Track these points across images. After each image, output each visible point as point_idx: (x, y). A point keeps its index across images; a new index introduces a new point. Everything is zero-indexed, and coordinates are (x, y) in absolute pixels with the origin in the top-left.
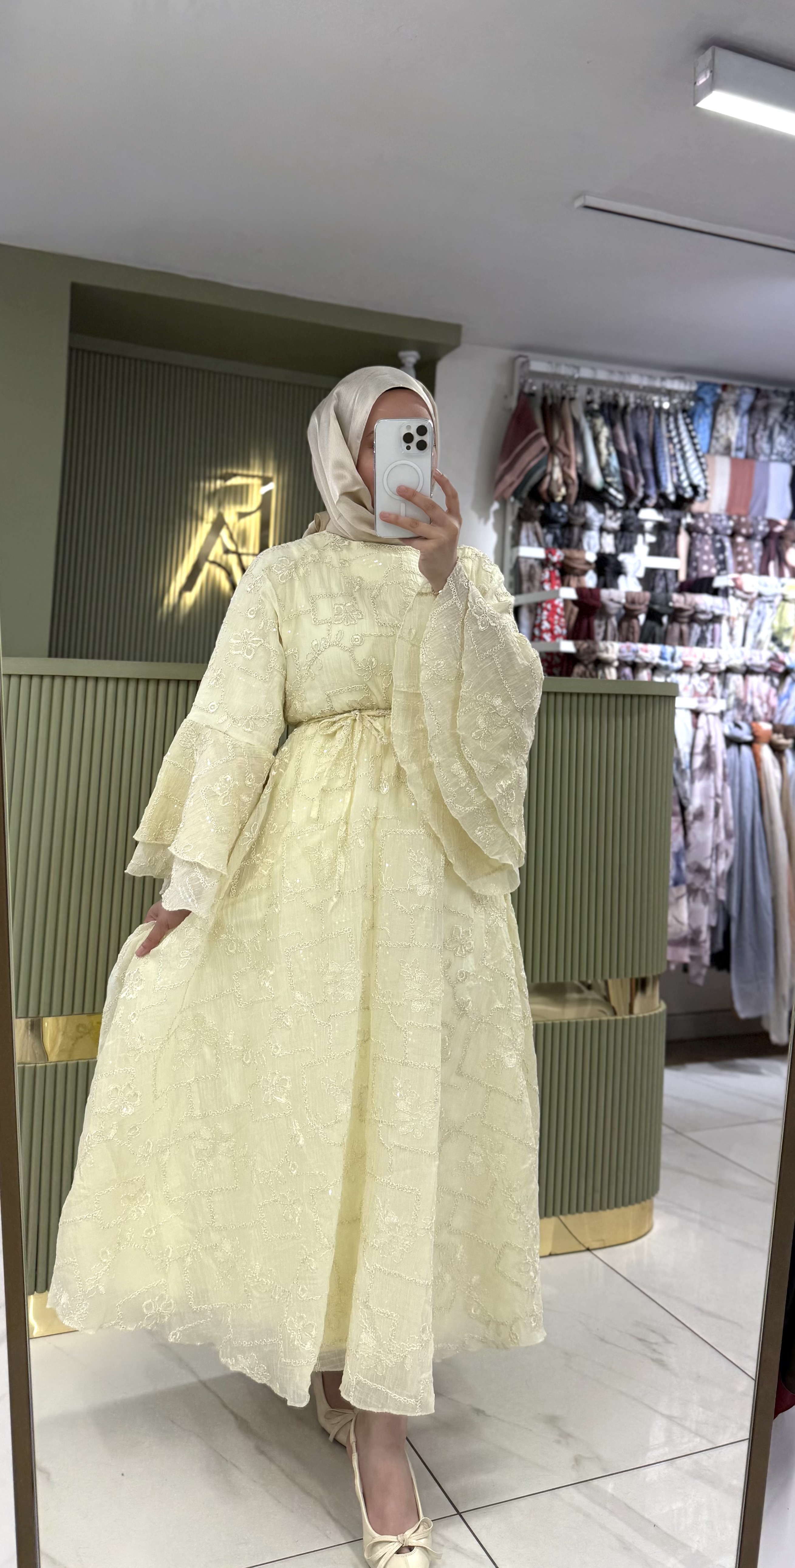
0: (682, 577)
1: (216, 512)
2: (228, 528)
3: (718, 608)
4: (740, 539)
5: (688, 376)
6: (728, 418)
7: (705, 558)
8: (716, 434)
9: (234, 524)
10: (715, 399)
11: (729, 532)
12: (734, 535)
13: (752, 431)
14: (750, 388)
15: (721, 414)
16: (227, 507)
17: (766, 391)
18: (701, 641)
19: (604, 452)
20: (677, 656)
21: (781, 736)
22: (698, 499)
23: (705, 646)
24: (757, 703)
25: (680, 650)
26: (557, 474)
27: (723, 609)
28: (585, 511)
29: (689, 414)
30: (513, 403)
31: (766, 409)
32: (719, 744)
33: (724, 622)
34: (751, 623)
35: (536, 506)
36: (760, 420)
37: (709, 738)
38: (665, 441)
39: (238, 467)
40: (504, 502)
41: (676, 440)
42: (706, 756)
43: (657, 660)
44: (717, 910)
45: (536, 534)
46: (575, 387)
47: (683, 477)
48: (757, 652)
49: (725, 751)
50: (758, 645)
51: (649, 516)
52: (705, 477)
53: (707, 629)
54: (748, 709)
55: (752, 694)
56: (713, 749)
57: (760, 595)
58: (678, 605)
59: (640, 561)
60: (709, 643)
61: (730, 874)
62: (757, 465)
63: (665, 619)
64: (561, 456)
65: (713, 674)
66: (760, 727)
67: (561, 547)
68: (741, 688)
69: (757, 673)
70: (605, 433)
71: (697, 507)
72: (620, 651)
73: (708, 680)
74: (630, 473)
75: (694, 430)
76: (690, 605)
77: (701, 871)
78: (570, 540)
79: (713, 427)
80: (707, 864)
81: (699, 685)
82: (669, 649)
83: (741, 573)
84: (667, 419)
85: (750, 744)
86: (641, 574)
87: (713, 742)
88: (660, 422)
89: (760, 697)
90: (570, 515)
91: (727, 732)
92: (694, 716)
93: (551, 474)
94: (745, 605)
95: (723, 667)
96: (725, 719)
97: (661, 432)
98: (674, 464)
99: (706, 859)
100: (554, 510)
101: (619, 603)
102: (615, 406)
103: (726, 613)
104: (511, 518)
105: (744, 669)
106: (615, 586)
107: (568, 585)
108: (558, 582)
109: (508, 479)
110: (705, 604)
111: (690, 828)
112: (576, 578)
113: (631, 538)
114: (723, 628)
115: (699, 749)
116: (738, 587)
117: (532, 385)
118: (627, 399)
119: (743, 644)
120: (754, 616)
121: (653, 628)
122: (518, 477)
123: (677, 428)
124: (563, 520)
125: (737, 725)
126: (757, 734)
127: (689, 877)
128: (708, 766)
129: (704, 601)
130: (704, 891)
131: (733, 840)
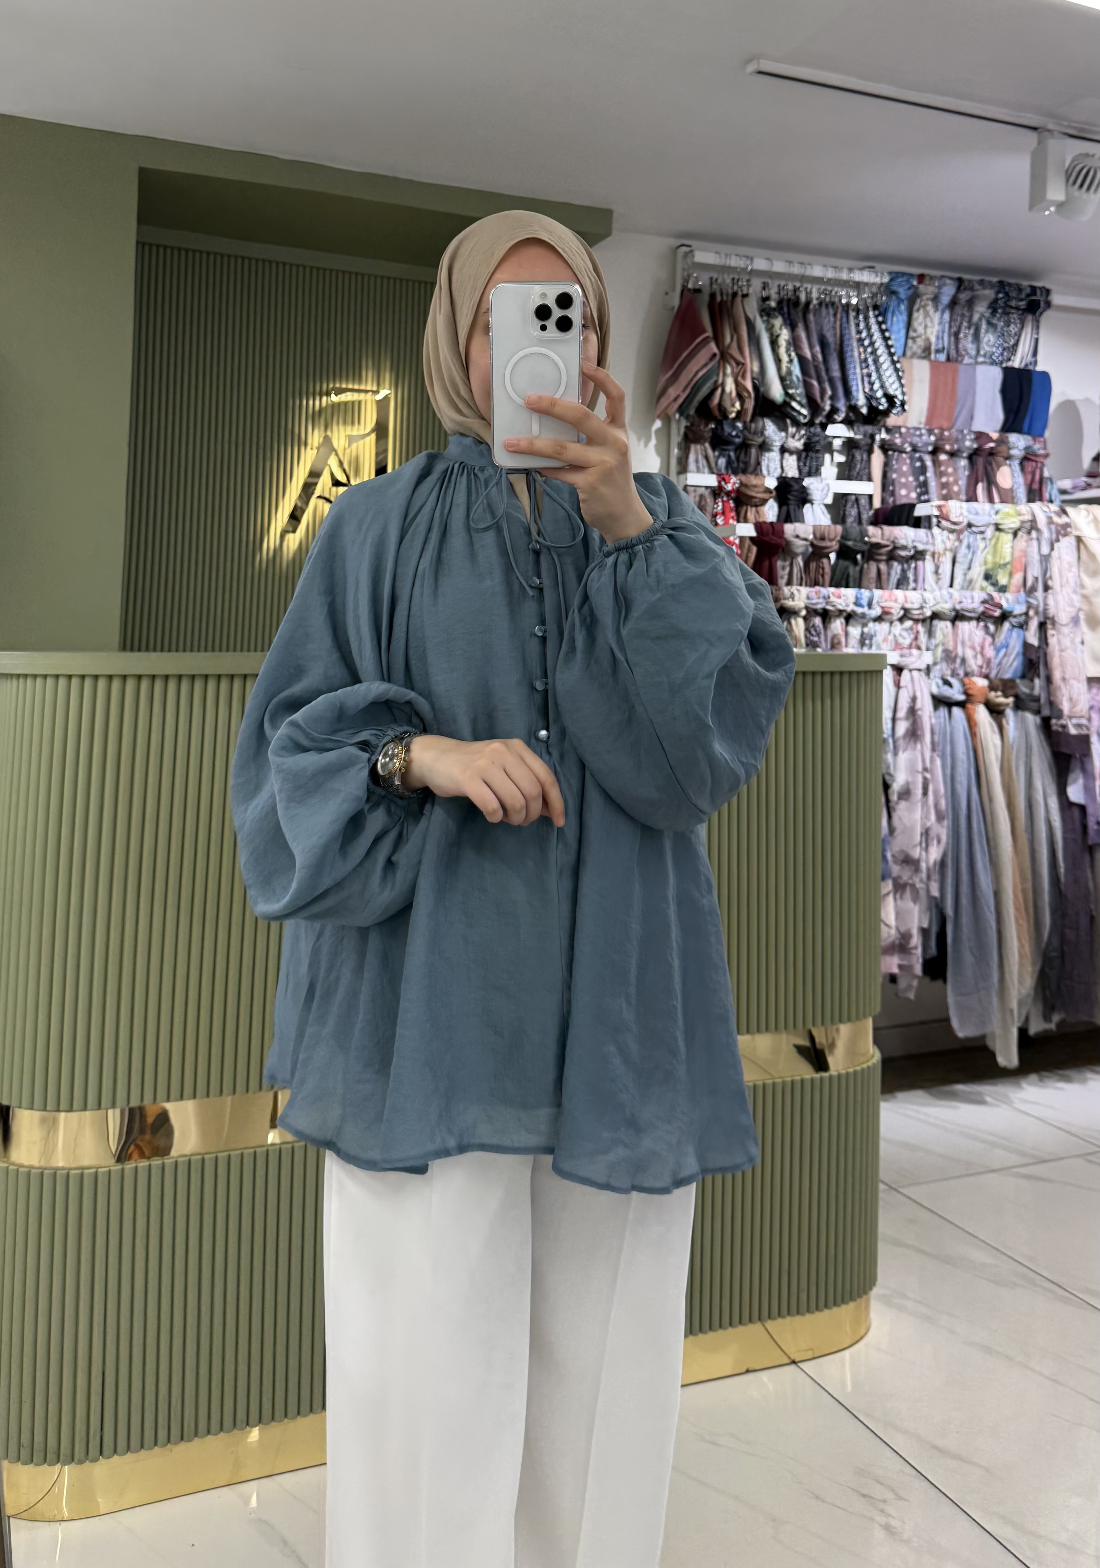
0: (877, 504)
1: (323, 435)
2: (337, 454)
3: (920, 542)
4: (943, 457)
5: (879, 266)
6: (927, 315)
7: (903, 480)
8: (912, 334)
9: (345, 449)
10: (912, 291)
11: (930, 448)
12: (935, 452)
13: (954, 329)
14: (951, 278)
15: (918, 310)
16: (335, 428)
17: (970, 281)
18: (901, 583)
19: (785, 358)
20: (874, 602)
21: (999, 693)
22: (894, 411)
23: (907, 589)
24: (969, 654)
25: (877, 593)
26: (730, 386)
27: (927, 543)
28: (764, 428)
29: (881, 311)
30: (676, 301)
31: (970, 303)
32: (925, 706)
33: (928, 557)
34: (959, 559)
35: (707, 425)
36: (963, 315)
37: (914, 699)
38: (855, 344)
39: (347, 382)
40: (667, 420)
41: (866, 343)
42: (911, 720)
43: (851, 608)
44: (930, 909)
45: (707, 458)
46: (748, 281)
47: (876, 386)
48: (968, 593)
49: (932, 714)
50: (969, 585)
51: (838, 431)
52: (902, 386)
53: (909, 568)
54: (958, 661)
55: (963, 643)
56: (919, 713)
57: (970, 525)
58: (874, 540)
59: (828, 485)
60: (912, 585)
61: (942, 864)
62: (961, 368)
63: (859, 557)
64: (734, 364)
65: (916, 621)
66: (974, 684)
67: (735, 473)
68: (950, 637)
69: (970, 619)
70: (785, 335)
71: (892, 420)
72: (808, 598)
73: (911, 629)
74: (815, 383)
75: (887, 330)
76: (888, 540)
77: (908, 861)
78: (747, 464)
79: (909, 325)
80: (916, 853)
81: (900, 635)
82: (865, 593)
83: (946, 498)
84: (857, 317)
85: (961, 704)
86: (829, 500)
87: (919, 705)
88: (848, 322)
89: (973, 648)
90: (746, 433)
91: (935, 691)
92: (895, 673)
93: (723, 385)
94: (952, 537)
95: (928, 613)
96: (932, 675)
97: (850, 334)
98: (865, 371)
99: (915, 846)
100: (727, 429)
101: (806, 540)
102: (797, 302)
103: (930, 548)
104: (676, 438)
105: (953, 613)
106: (801, 519)
107: (746, 521)
108: (733, 514)
109: (672, 392)
110: (906, 538)
111: (894, 810)
112: (754, 509)
113: (817, 458)
114: (928, 566)
115: (902, 713)
116: (943, 516)
117: (697, 279)
118: (809, 294)
119: (951, 586)
120: (963, 550)
121: (847, 568)
122: (684, 390)
123: (868, 328)
124: (737, 440)
125: (947, 683)
126: (970, 692)
127: (896, 870)
128: (914, 734)
129: (905, 535)
130: (913, 886)
131: (945, 823)
